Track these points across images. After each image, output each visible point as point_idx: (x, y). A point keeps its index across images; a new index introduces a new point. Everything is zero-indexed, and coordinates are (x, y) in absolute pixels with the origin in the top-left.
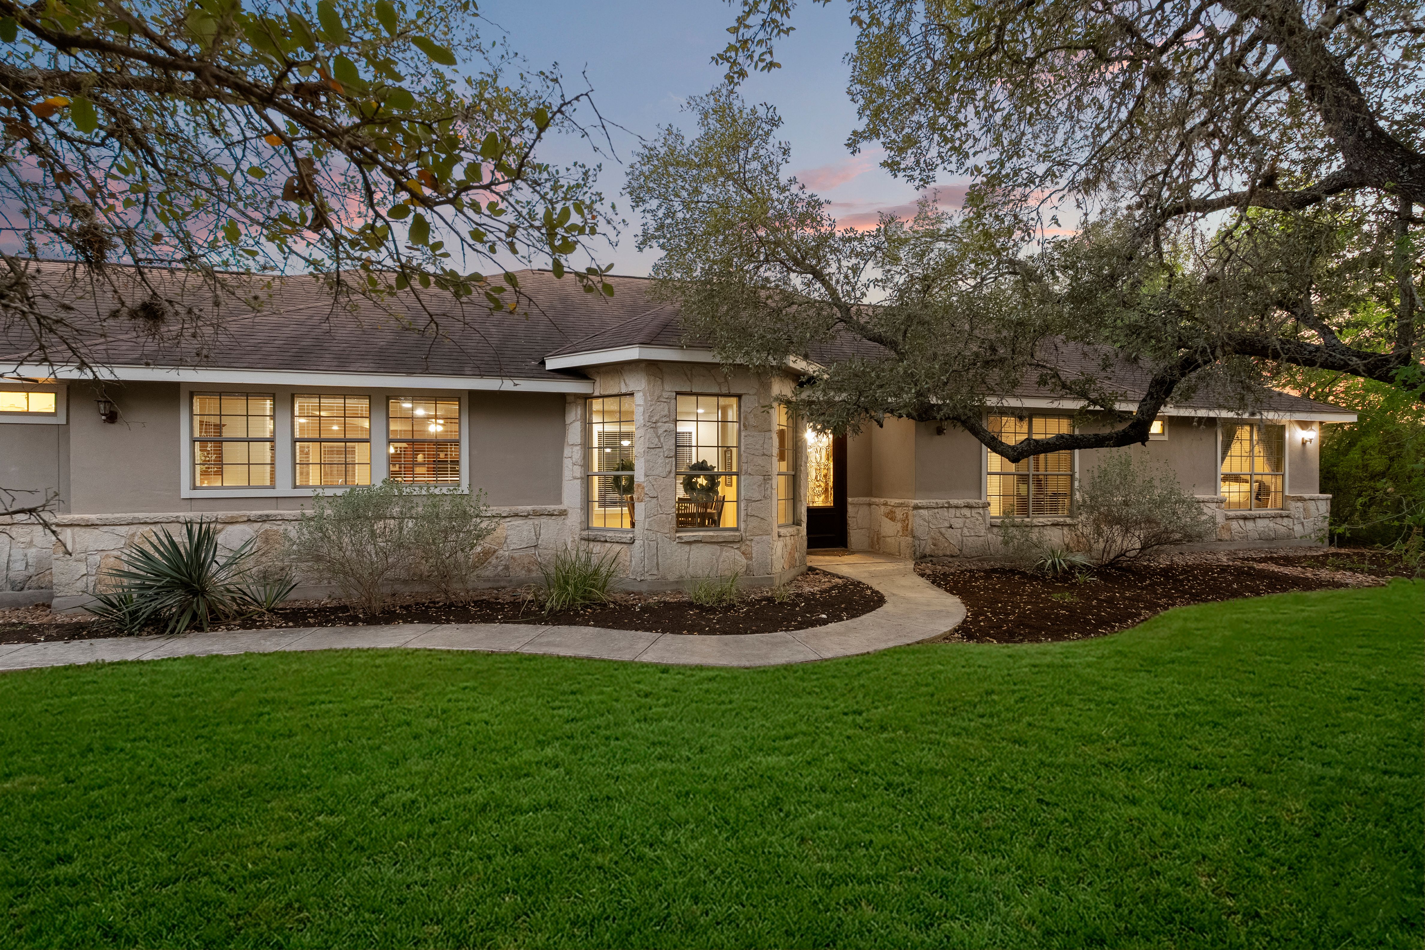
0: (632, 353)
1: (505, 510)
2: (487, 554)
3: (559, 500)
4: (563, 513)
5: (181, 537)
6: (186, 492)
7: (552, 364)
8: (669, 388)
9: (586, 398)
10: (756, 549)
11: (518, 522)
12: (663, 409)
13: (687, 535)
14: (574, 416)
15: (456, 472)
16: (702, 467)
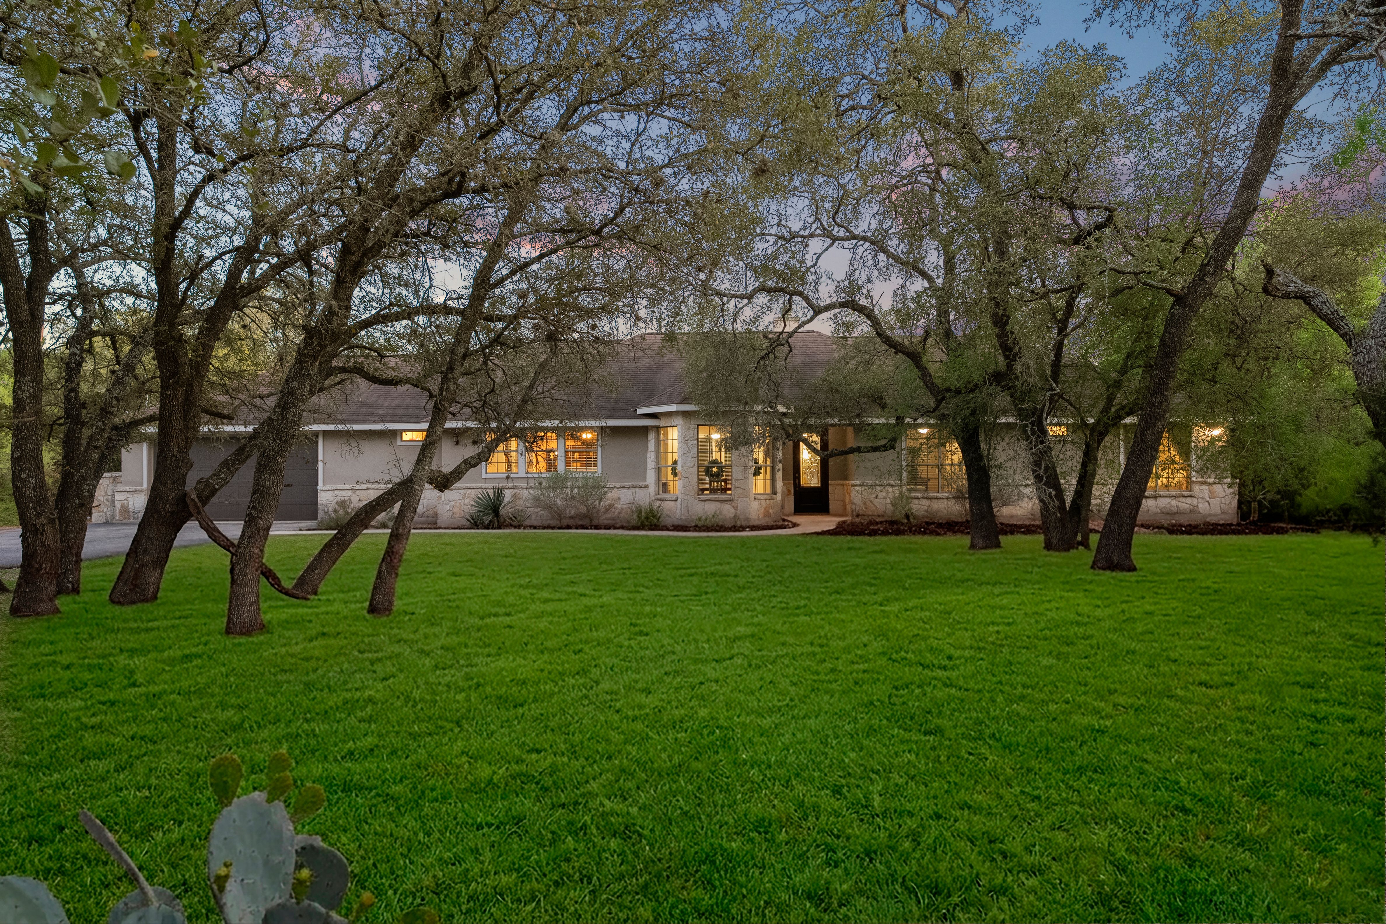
0: (673, 408)
1: (618, 485)
2: (611, 506)
3: (645, 480)
4: (647, 486)
5: (491, 492)
6: (484, 476)
7: (641, 411)
8: (694, 423)
9: (657, 427)
10: (740, 505)
11: (625, 491)
12: (691, 433)
13: (702, 497)
14: (652, 436)
15: (595, 465)
16: (715, 462)
